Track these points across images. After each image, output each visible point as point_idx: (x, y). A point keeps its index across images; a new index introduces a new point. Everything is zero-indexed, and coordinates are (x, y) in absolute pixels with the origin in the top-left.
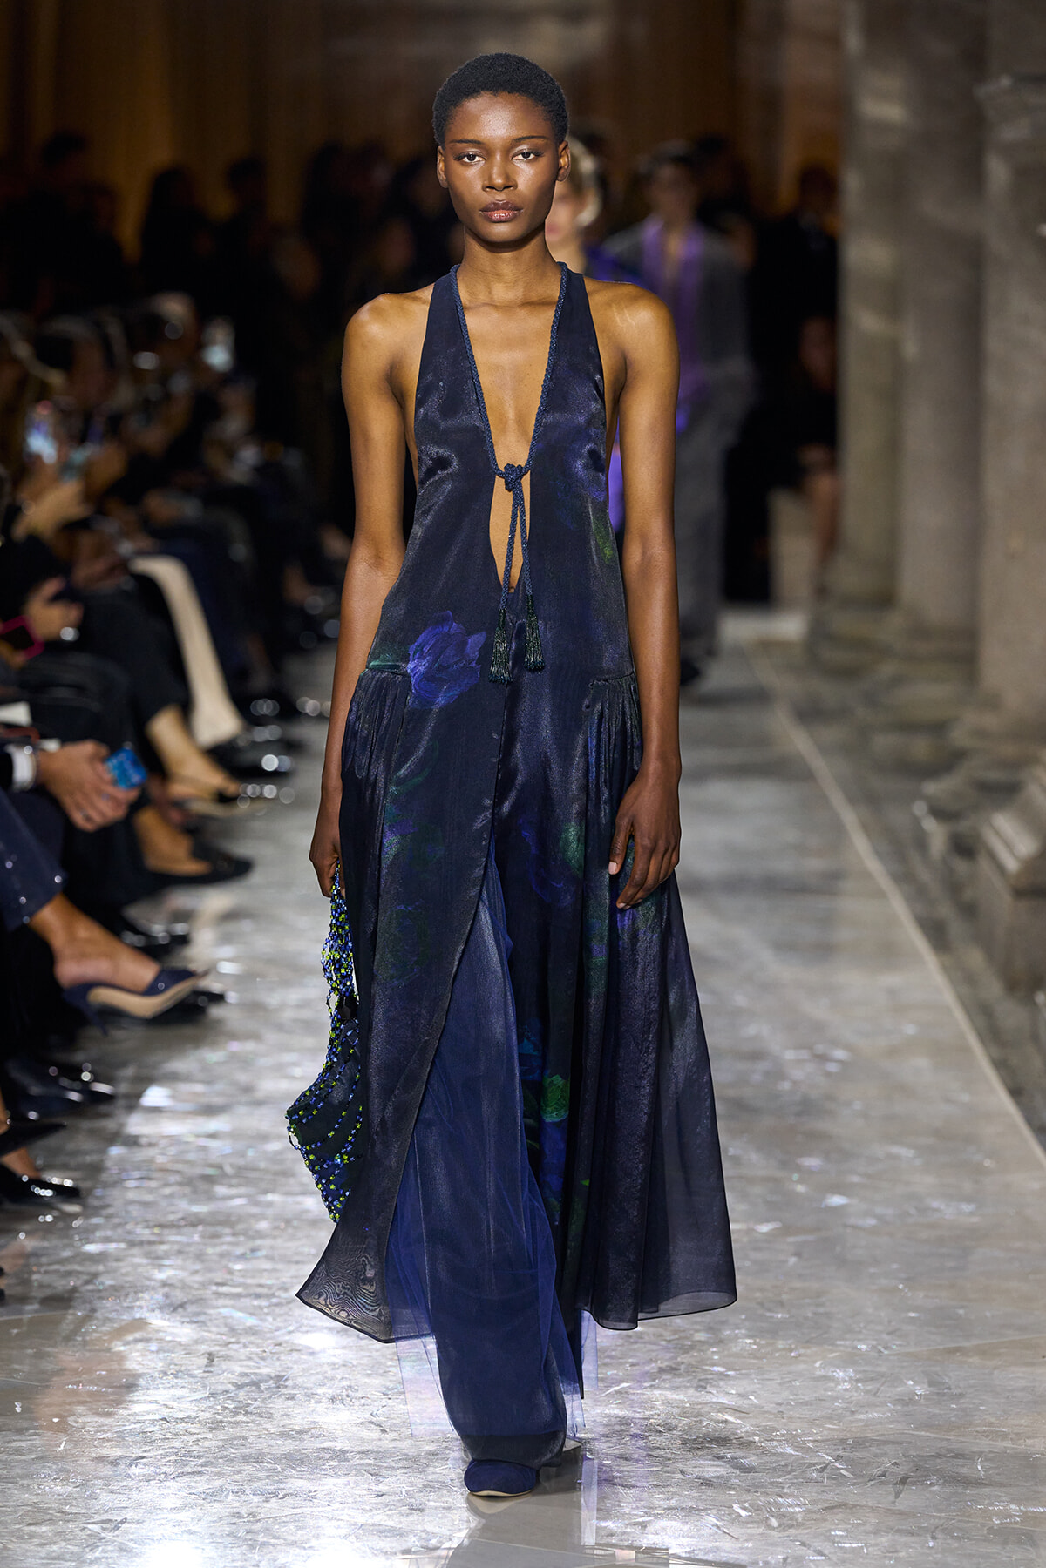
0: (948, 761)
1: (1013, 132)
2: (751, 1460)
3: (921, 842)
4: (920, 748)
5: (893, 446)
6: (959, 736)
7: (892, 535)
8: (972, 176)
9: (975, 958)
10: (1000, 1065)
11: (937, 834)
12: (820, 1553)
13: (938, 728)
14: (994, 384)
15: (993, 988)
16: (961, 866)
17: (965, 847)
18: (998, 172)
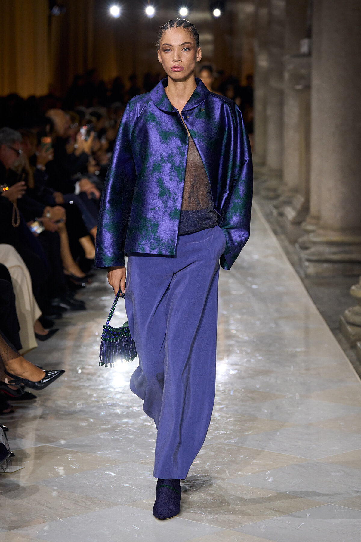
0: (277, 197)
1: (290, 67)
2: (239, 340)
3: (271, 213)
4: (271, 194)
5: (265, 133)
6: (279, 192)
7: (265, 150)
8: (281, 77)
9: (283, 237)
10: (290, 259)
11: (275, 212)
12: (253, 359)
13: (275, 190)
14: (286, 119)
15: (287, 243)
16: (280, 219)
17: (281, 214)
18: (287, 75)
